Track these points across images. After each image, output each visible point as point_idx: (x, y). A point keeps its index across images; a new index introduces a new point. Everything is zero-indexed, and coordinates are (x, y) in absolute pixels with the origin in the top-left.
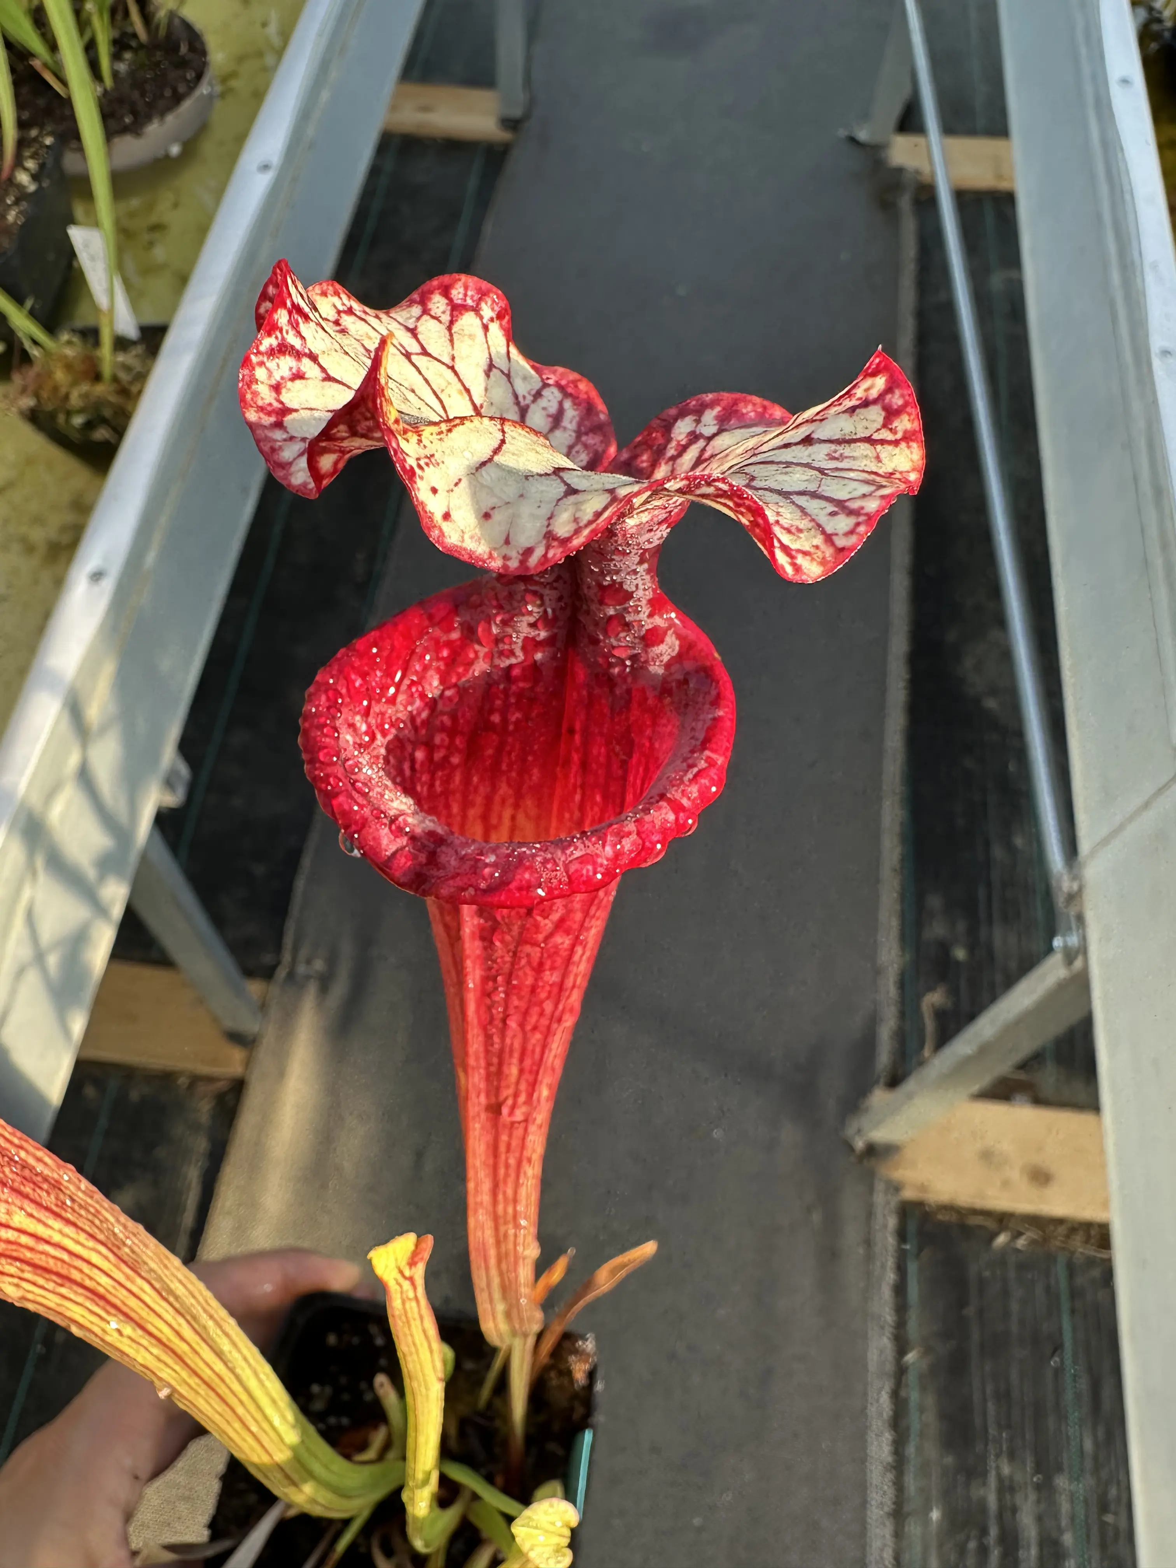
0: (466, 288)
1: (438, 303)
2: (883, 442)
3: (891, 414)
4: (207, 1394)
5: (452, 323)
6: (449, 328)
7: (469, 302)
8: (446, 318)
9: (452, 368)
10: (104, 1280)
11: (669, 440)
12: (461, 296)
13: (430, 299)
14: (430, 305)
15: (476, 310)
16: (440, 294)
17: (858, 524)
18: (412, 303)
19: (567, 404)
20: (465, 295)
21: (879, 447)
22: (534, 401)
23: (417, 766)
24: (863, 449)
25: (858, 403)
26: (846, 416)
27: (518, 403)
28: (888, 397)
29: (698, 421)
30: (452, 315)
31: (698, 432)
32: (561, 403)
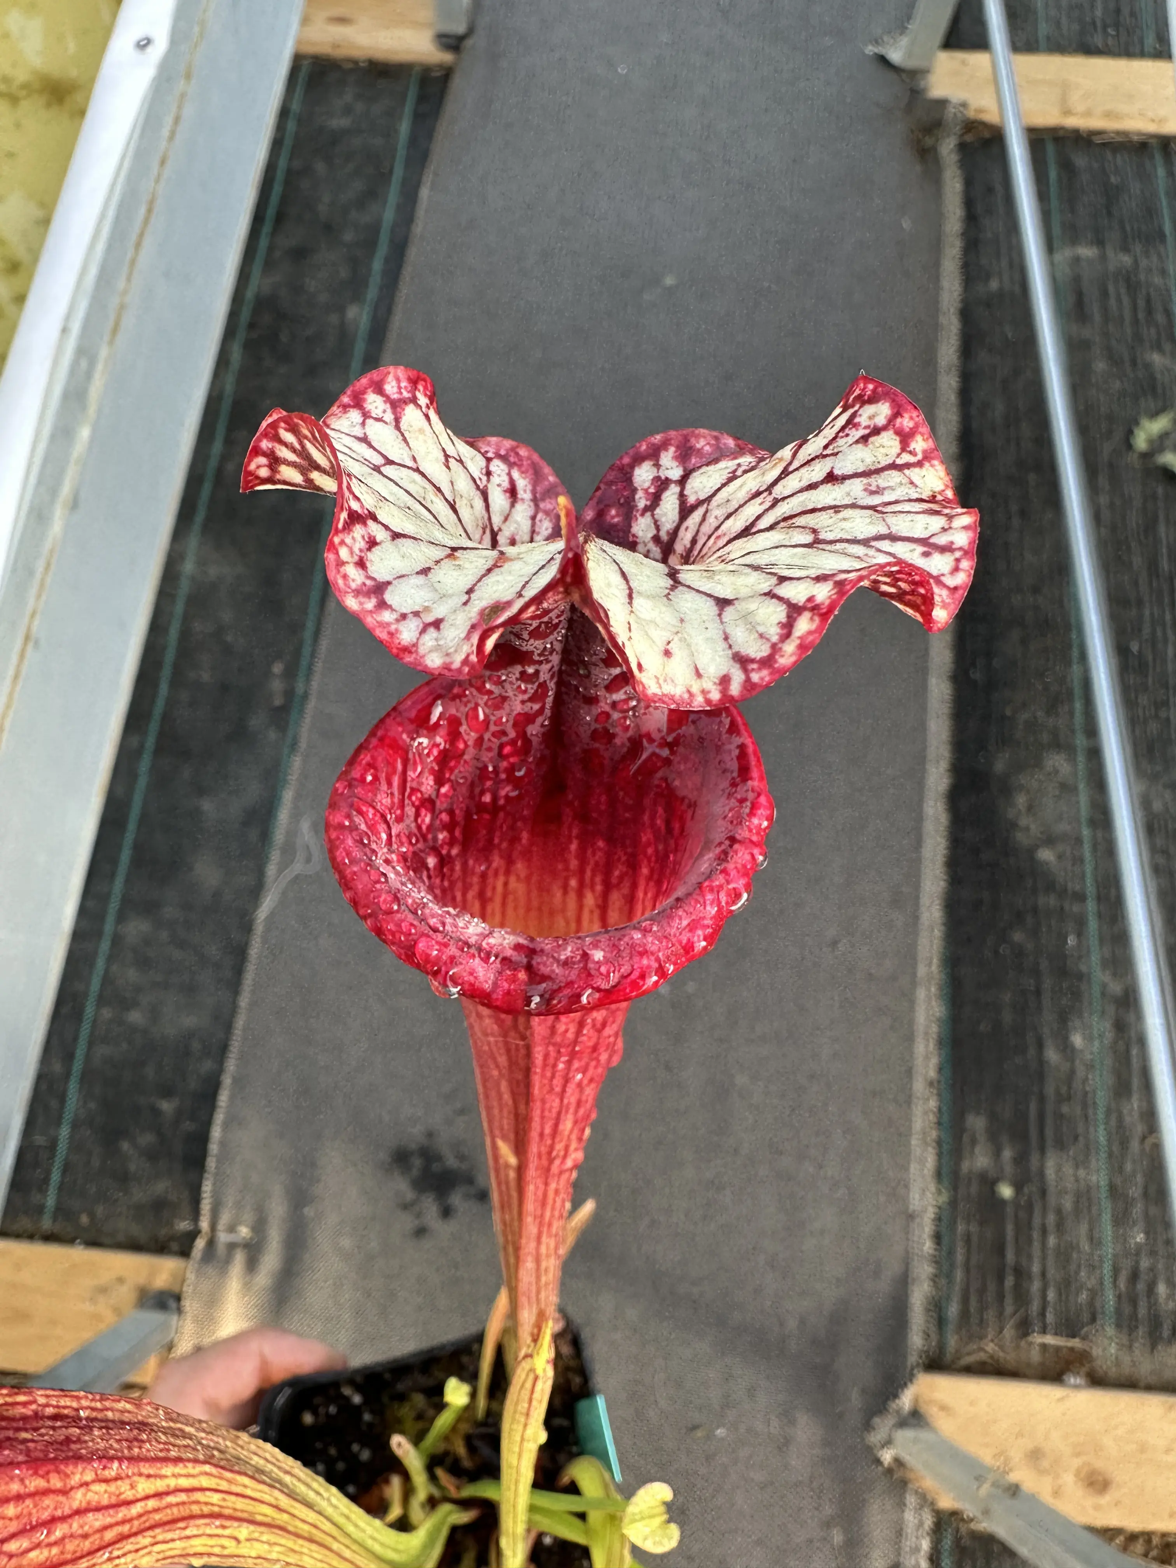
0: (398, 380)
1: (374, 403)
2: (908, 466)
3: (905, 438)
4: (311, 1550)
5: (397, 420)
6: (398, 427)
7: (406, 394)
8: (389, 417)
9: (417, 470)
10: (215, 1498)
11: (634, 490)
12: (395, 390)
13: (364, 400)
14: (368, 406)
15: (414, 400)
16: (374, 392)
17: (958, 560)
18: (345, 408)
19: (516, 474)
20: (399, 388)
21: (906, 472)
22: (488, 480)
23: (432, 873)
24: (894, 477)
25: (867, 431)
26: (860, 446)
27: (478, 487)
28: (899, 420)
29: (657, 466)
30: (394, 412)
31: (663, 478)
32: (509, 474)
